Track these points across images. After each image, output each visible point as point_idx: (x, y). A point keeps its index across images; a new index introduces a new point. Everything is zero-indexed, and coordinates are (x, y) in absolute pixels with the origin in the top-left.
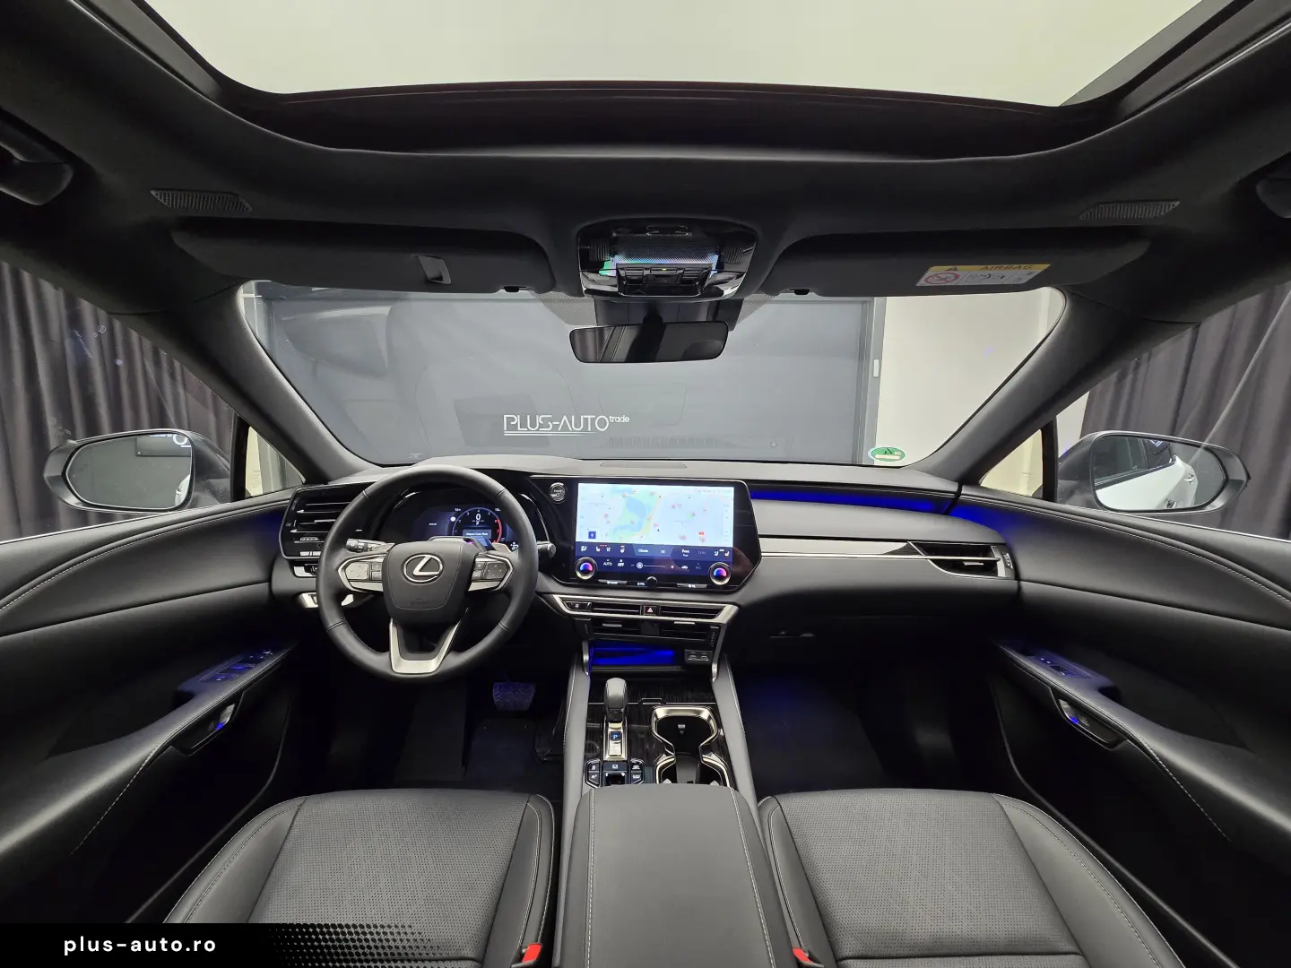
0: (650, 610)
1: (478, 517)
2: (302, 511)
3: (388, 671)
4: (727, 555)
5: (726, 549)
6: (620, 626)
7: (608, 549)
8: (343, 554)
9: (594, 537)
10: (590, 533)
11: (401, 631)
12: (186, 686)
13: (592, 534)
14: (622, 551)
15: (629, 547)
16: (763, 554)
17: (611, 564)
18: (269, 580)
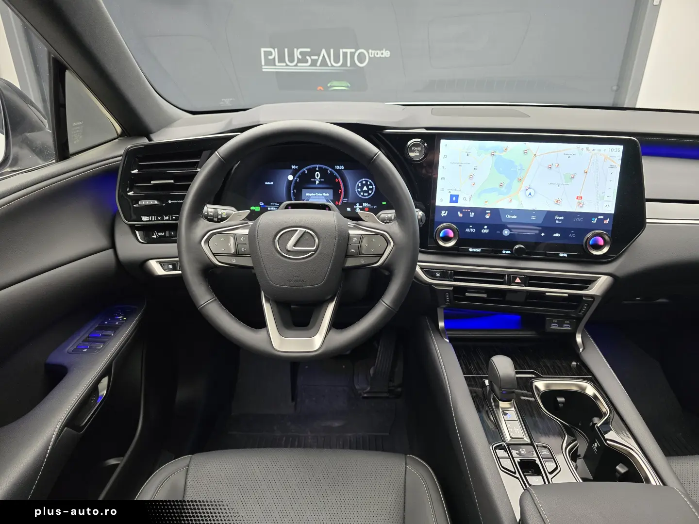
0: (518, 280)
1: (318, 175)
2: (135, 171)
3: (267, 348)
4: (606, 222)
5: (606, 216)
6: (485, 296)
7: (472, 215)
8: (203, 226)
9: (457, 201)
10: (452, 196)
11: (275, 308)
12: (56, 358)
13: (454, 198)
14: (487, 216)
15: (495, 212)
16: (648, 221)
17: (473, 230)
18: (113, 246)
